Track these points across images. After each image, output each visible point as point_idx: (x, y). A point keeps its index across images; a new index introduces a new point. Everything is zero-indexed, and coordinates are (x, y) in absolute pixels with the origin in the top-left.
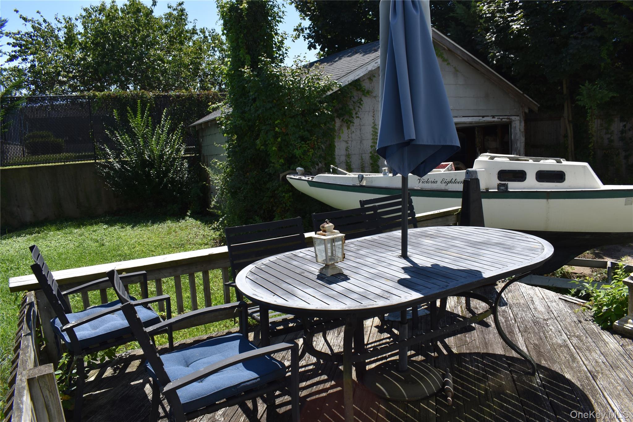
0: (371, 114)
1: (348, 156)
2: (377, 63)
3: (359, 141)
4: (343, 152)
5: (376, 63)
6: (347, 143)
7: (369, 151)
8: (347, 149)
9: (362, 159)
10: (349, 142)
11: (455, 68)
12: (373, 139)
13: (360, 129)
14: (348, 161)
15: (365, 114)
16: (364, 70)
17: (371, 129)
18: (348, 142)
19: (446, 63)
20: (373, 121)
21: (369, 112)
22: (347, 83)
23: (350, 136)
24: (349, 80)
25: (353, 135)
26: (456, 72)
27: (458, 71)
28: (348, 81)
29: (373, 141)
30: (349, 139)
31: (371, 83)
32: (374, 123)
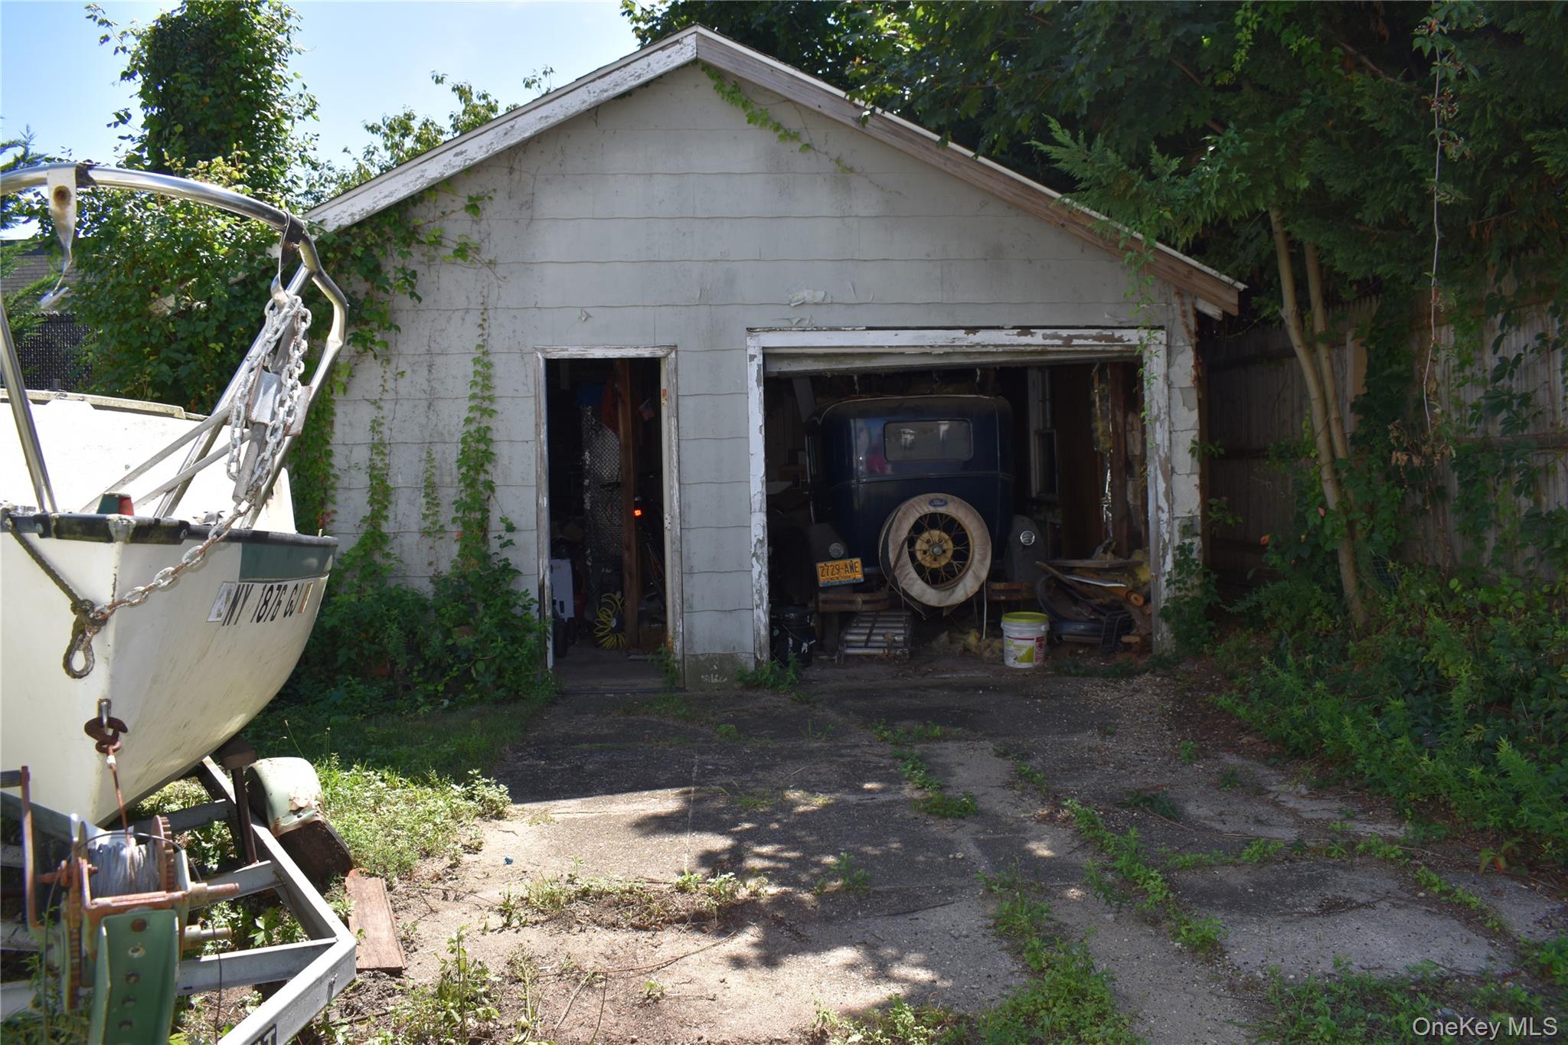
0: (474, 318)
1: (379, 447)
2: (461, 153)
3: (424, 404)
4: (363, 435)
5: (456, 155)
6: (379, 408)
7: (458, 437)
8: (376, 425)
9: (430, 459)
10: (387, 406)
11: (838, 161)
12: (473, 397)
13: (430, 366)
14: (380, 465)
15: (450, 318)
16: (413, 178)
17: (470, 368)
18: (382, 404)
19: (798, 146)
20: (479, 341)
21: (467, 311)
22: (346, 221)
23: (390, 385)
24: (355, 210)
25: (403, 385)
26: (844, 173)
27: (851, 170)
28: (352, 215)
29: (473, 403)
30: (386, 396)
31: (477, 223)
32: (479, 346)
